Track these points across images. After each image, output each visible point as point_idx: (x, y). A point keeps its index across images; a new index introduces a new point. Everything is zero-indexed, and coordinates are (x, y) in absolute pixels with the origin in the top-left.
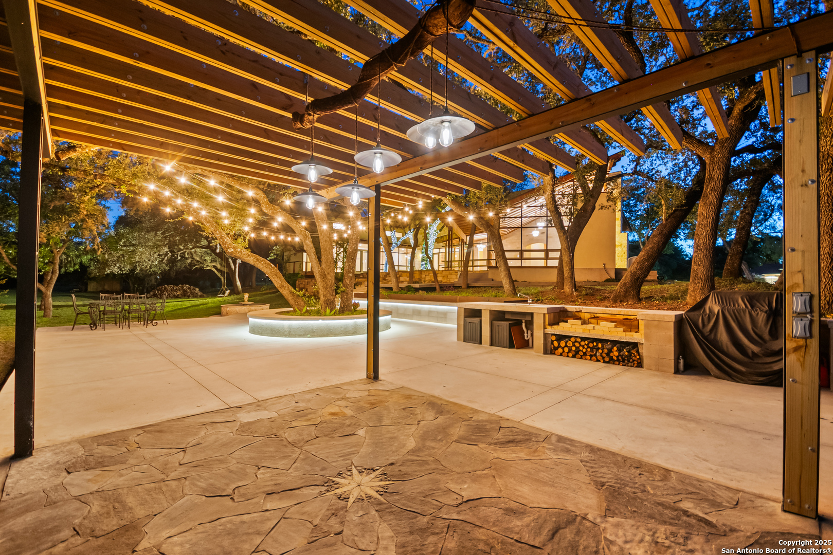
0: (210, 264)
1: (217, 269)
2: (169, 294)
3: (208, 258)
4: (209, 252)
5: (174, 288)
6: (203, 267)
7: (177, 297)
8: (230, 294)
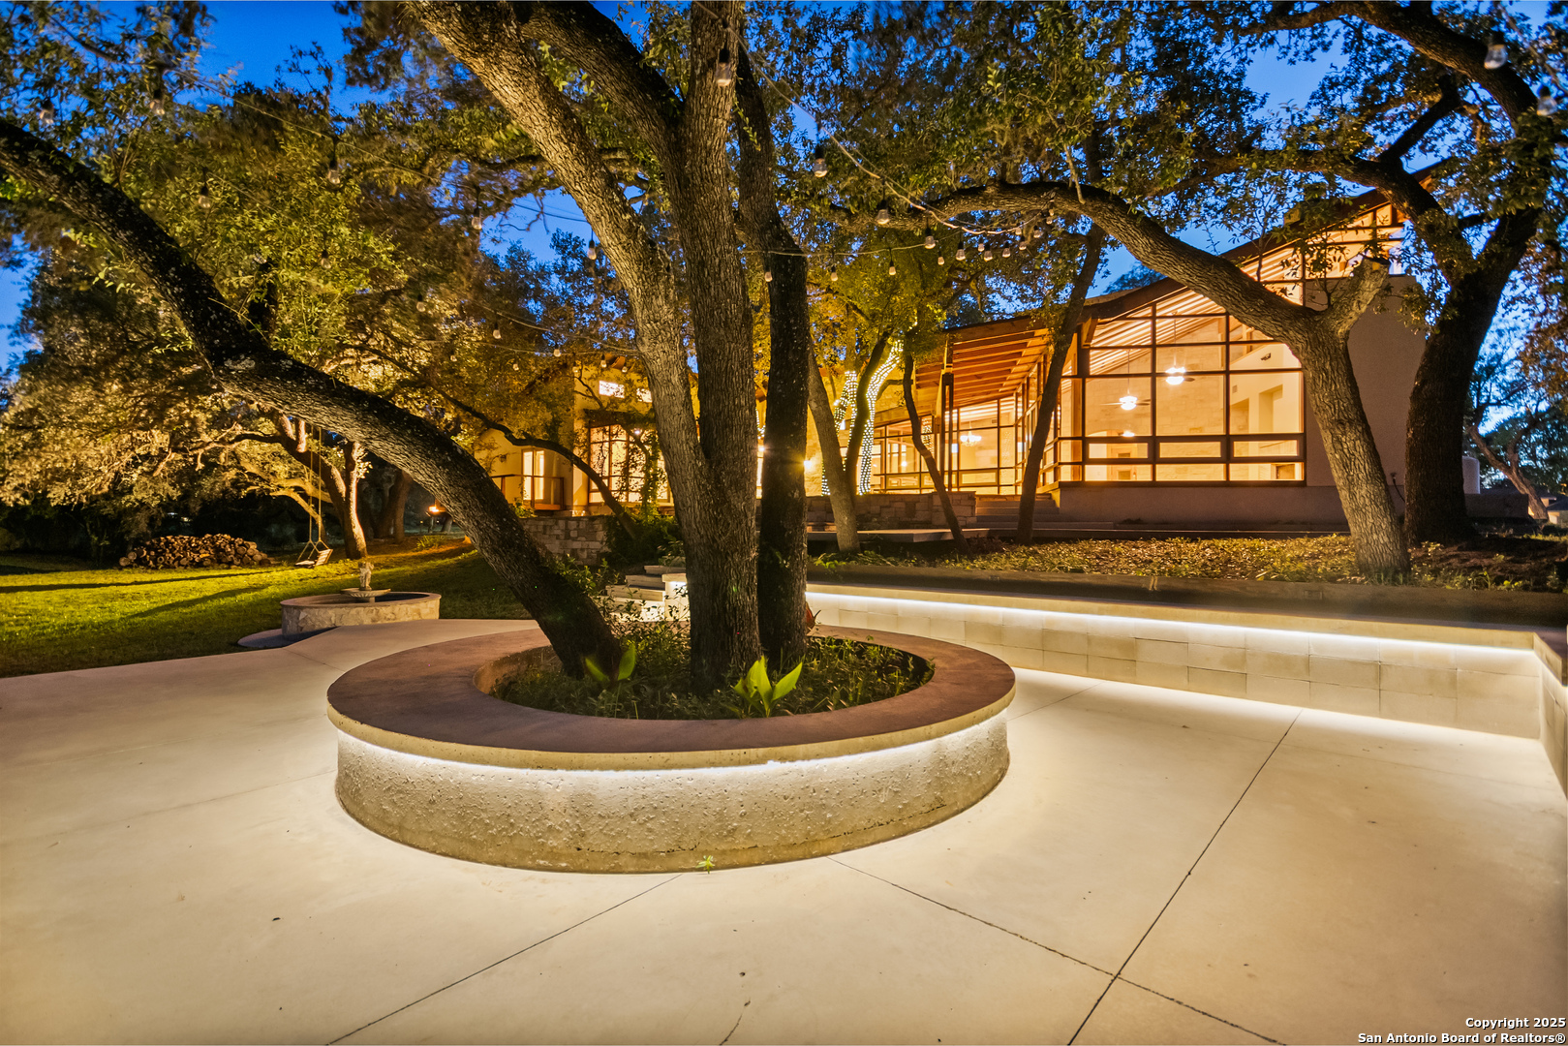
0: (284, 484)
1: (305, 496)
2: (179, 559)
3: (281, 468)
4: (284, 453)
5: (190, 542)
6: (268, 491)
7: (200, 565)
8: (332, 559)
